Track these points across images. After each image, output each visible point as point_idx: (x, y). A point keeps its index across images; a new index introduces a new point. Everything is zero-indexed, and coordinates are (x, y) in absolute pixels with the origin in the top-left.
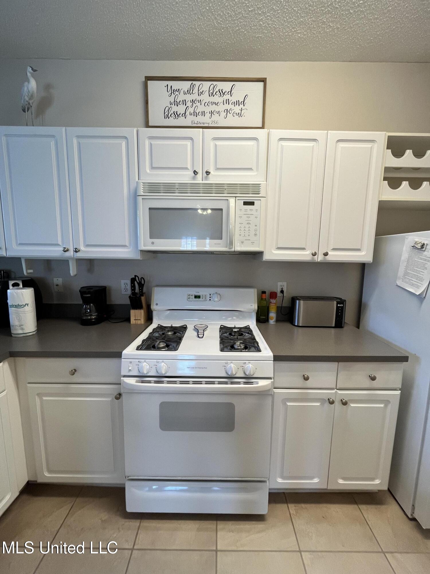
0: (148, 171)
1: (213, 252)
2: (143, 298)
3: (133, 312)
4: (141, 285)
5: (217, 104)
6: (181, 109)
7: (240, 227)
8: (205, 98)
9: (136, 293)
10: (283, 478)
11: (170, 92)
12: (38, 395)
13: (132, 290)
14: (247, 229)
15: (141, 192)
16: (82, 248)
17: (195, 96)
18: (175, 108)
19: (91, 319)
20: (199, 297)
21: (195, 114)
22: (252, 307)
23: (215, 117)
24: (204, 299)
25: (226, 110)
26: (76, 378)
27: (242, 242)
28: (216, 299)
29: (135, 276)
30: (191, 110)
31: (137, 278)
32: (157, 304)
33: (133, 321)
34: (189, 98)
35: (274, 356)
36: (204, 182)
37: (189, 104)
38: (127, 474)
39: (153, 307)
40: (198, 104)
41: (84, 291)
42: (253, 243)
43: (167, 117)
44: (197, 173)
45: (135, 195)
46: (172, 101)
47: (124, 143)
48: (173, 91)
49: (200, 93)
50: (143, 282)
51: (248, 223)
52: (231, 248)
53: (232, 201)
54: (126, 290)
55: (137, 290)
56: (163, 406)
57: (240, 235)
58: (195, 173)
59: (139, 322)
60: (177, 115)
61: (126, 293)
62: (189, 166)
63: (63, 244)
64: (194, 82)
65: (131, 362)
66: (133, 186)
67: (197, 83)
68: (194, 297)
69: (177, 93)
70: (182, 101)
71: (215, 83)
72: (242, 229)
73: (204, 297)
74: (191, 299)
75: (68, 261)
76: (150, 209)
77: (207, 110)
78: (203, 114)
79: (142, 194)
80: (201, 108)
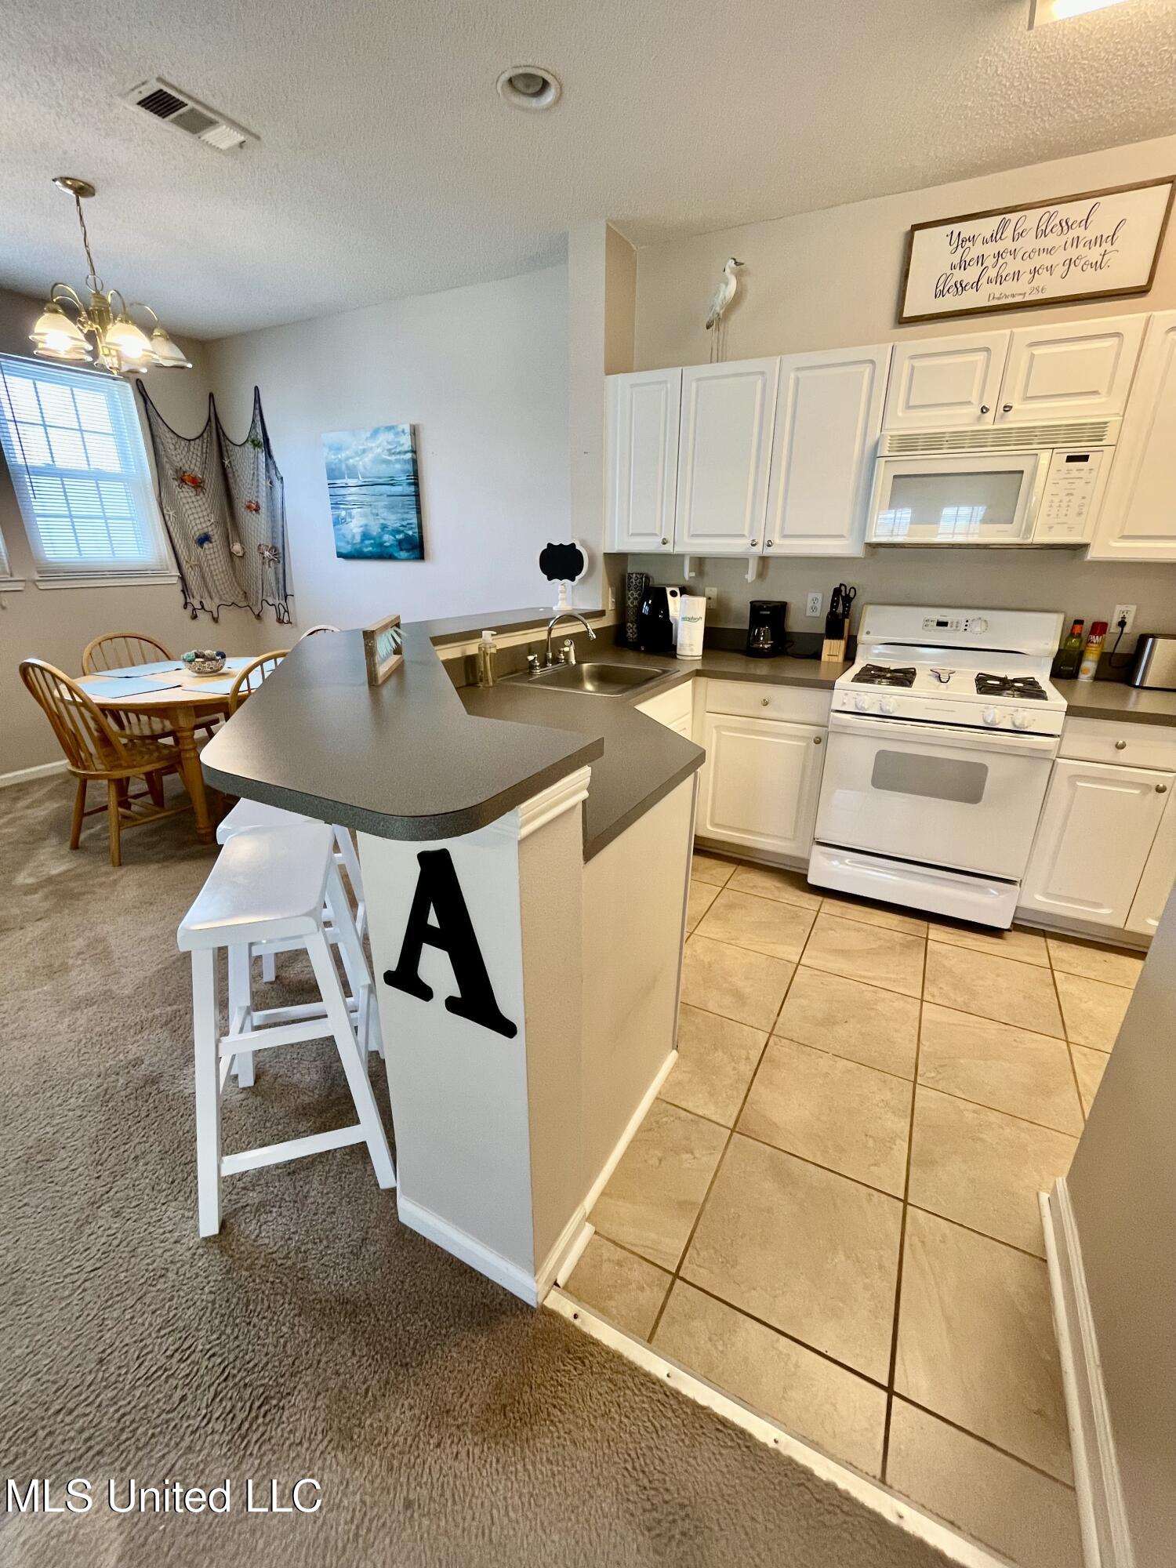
0: (900, 414)
1: (987, 545)
2: (847, 621)
3: (827, 643)
4: (848, 600)
5: (1049, 252)
6: (970, 275)
7: (1052, 502)
8: (1028, 243)
9: (837, 615)
10: (1047, 895)
11: (955, 245)
12: (716, 727)
13: (832, 606)
14: (1064, 504)
15: (884, 450)
16: (777, 540)
17: (1006, 244)
18: (959, 275)
19: (763, 648)
20: (944, 624)
21: (1000, 279)
22: (1047, 647)
23: (1042, 279)
24: (954, 628)
25: (1068, 262)
26: (766, 712)
27: (1050, 528)
28: (978, 629)
29: (841, 585)
30: (992, 273)
31: (843, 588)
32: (868, 633)
33: (825, 657)
34: (991, 249)
35: (1069, 707)
36: (995, 427)
37: (989, 262)
38: (816, 836)
39: (862, 637)
40: (1008, 258)
41: (756, 607)
42: (1070, 529)
43: (940, 294)
44: (988, 410)
45: (874, 456)
46: (956, 261)
47: (868, 370)
48: (960, 242)
49: (1017, 235)
50: (852, 595)
51: (1068, 494)
52: (1027, 538)
53: (1045, 457)
54: (814, 609)
55: (840, 610)
56: (881, 755)
57: (1049, 515)
58: (984, 410)
59: (834, 659)
60: (961, 287)
61: (814, 614)
62: (974, 399)
63: (751, 532)
64: (1007, 216)
65: (846, 694)
66: (870, 442)
67: (1013, 217)
68: (935, 624)
69: (968, 244)
70: (976, 258)
71: (1052, 209)
72: (1055, 505)
73: (955, 625)
74: (929, 627)
75: (747, 559)
76: (895, 477)
77: (1026, 266)
78: (1017, 275)
79: (887, 454)
80: (1012, 265)
